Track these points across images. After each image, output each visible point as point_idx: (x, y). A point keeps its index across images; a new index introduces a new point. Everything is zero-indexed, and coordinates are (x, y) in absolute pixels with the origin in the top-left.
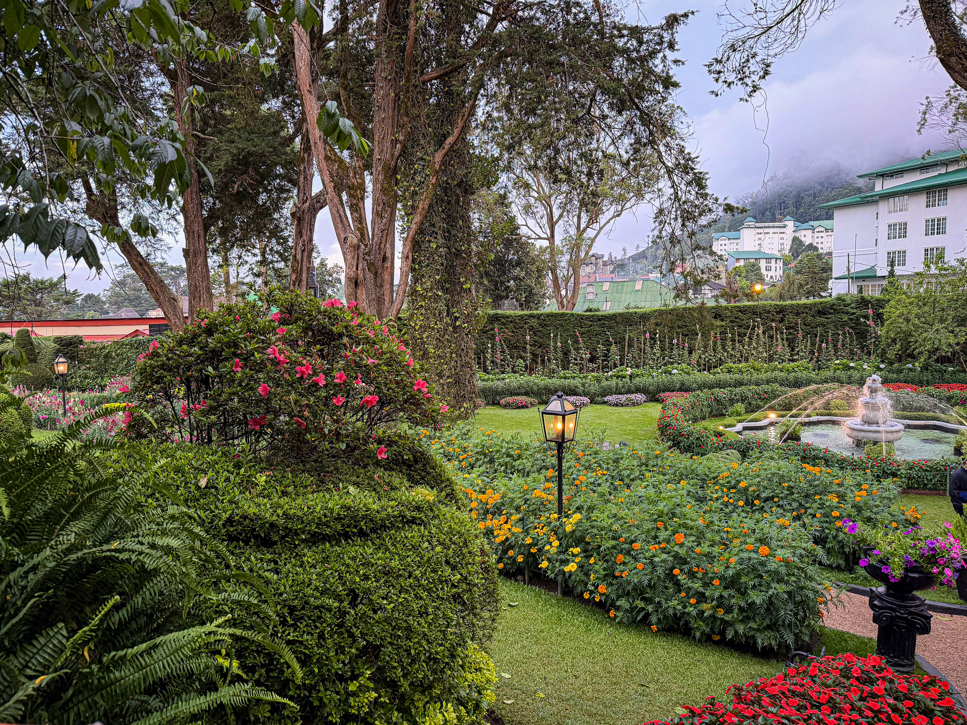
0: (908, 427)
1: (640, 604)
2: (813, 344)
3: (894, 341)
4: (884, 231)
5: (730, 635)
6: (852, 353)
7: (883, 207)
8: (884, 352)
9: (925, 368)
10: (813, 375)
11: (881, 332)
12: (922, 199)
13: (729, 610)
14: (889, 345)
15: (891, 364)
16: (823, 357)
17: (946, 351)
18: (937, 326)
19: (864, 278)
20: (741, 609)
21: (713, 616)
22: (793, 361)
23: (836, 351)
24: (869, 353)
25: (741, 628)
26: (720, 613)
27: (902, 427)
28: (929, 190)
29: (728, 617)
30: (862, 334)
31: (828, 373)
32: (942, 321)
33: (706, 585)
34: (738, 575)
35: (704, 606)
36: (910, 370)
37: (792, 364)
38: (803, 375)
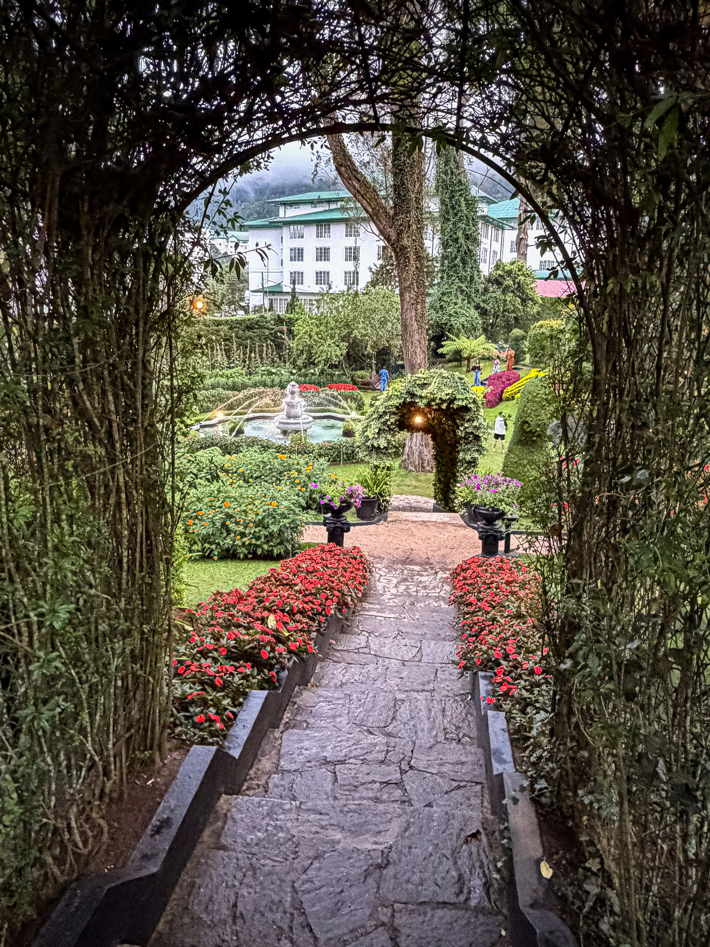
0: (315, 418)
1: (207, 545)
2: (244, 354)
3: (302, 352)
4: (287, 254)
5: (259, 552)
6: (273, 361)
7: (286, 232)
8: (295, 361)
9: (322, 372)
10: (246, 380)
11: (293, 344)
12: (313, 229)
13: (258, 538)
14: (298, 356)
15: (300, 369)
16: (253, 365)
17: (335, 360)
18: (329, 341)
19: (273, 293)
20: (266, 537)
21: (250, 544)
22: (230, 368)
23: (262, 358)
24: (285, 362)
25: (266, 547)
26: (254, 541)
27: (311, 419)
28: (319, 223)
29: (258, 543)
30: (279, 346)
31: (257, 378)
32: (332, 337)
33: (246, 527)
34: (263, 518)
35: (245, 539)
36: (313, 374)
37: (230, 371)
38: (239, 380)
